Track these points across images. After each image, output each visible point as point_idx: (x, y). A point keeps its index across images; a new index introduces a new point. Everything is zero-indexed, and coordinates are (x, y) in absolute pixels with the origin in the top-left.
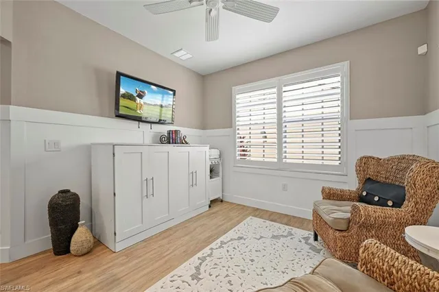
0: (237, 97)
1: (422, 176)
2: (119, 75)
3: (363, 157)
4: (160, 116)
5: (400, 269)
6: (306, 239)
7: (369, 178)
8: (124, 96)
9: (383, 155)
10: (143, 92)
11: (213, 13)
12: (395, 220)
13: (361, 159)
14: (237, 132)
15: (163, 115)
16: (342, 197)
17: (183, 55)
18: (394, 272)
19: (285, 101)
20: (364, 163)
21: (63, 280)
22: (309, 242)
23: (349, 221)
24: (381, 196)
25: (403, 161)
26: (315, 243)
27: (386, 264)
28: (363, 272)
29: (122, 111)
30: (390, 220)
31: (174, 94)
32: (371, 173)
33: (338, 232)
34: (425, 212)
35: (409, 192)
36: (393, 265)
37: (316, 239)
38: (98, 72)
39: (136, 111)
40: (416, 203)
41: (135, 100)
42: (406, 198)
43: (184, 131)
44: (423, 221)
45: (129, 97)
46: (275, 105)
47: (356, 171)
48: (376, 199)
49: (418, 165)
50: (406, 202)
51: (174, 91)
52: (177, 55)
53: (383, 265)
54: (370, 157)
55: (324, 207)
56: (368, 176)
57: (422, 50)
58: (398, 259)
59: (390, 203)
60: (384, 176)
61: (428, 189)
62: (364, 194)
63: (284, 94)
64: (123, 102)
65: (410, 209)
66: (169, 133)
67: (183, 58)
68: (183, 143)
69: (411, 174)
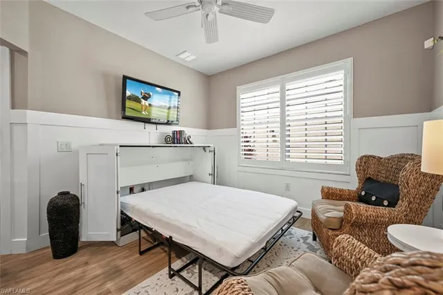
0: (242, 96)
1: (415, 176)
2: (125, 78)
3: (364, 156)
4: (168, 117)
5: (365, 262)
6: (305, 239)
7: (370, 178)
8: (130, 98)
9: (384, 154)
10: (148, 94)
11: (211, 17)
12: (387, 219)
13: (361, 158)
14: (242, 131)
15: (170, 116)
16: (341, 197)
17: (188, 57)
18: (360, 264)
19: (288, 100)
20: (365, 162)
21: (72, 269)
22: (308, 241)
23: (342, 220)
24: (378, 196)
25: (403, 160)
26: (313, 243)
27: (353, 257)
28: (335, 265)
29: (128, 113)
30: (382, 219)
31: (179, 95)
32: (371, 172)
33: (330, 231)
34: (419, 212)
35: (403, 191)
36: (359, 258)
37: (314, 239)
38: (106, 76)
39: (140, 112)
40: (410, 203)
41: (140, 102)
42: (400, 197)
43: (188, 131)
44: (417, 220)
45: (135, 99)
46: (278, 104)
47: (357, 170)
48: (374, 198)
49: (412, 164)
50: (400, 202)
51: (179, 92)
52: (182, 56)
53: (351, 258)
54: (371, 156)
55: (321, 206)
56: (368, 176)
57: (429, 44)
58: (364, 252)
59: (386, 203)
60: (384, 176)
61: (421, 188)
62: (363, 193)
63: (287, 93)
64: (129, 104)
65: (404, 209)
66: (174, 134)
67: (188, 59)
68: (187, 143)
69: (404, 173)
